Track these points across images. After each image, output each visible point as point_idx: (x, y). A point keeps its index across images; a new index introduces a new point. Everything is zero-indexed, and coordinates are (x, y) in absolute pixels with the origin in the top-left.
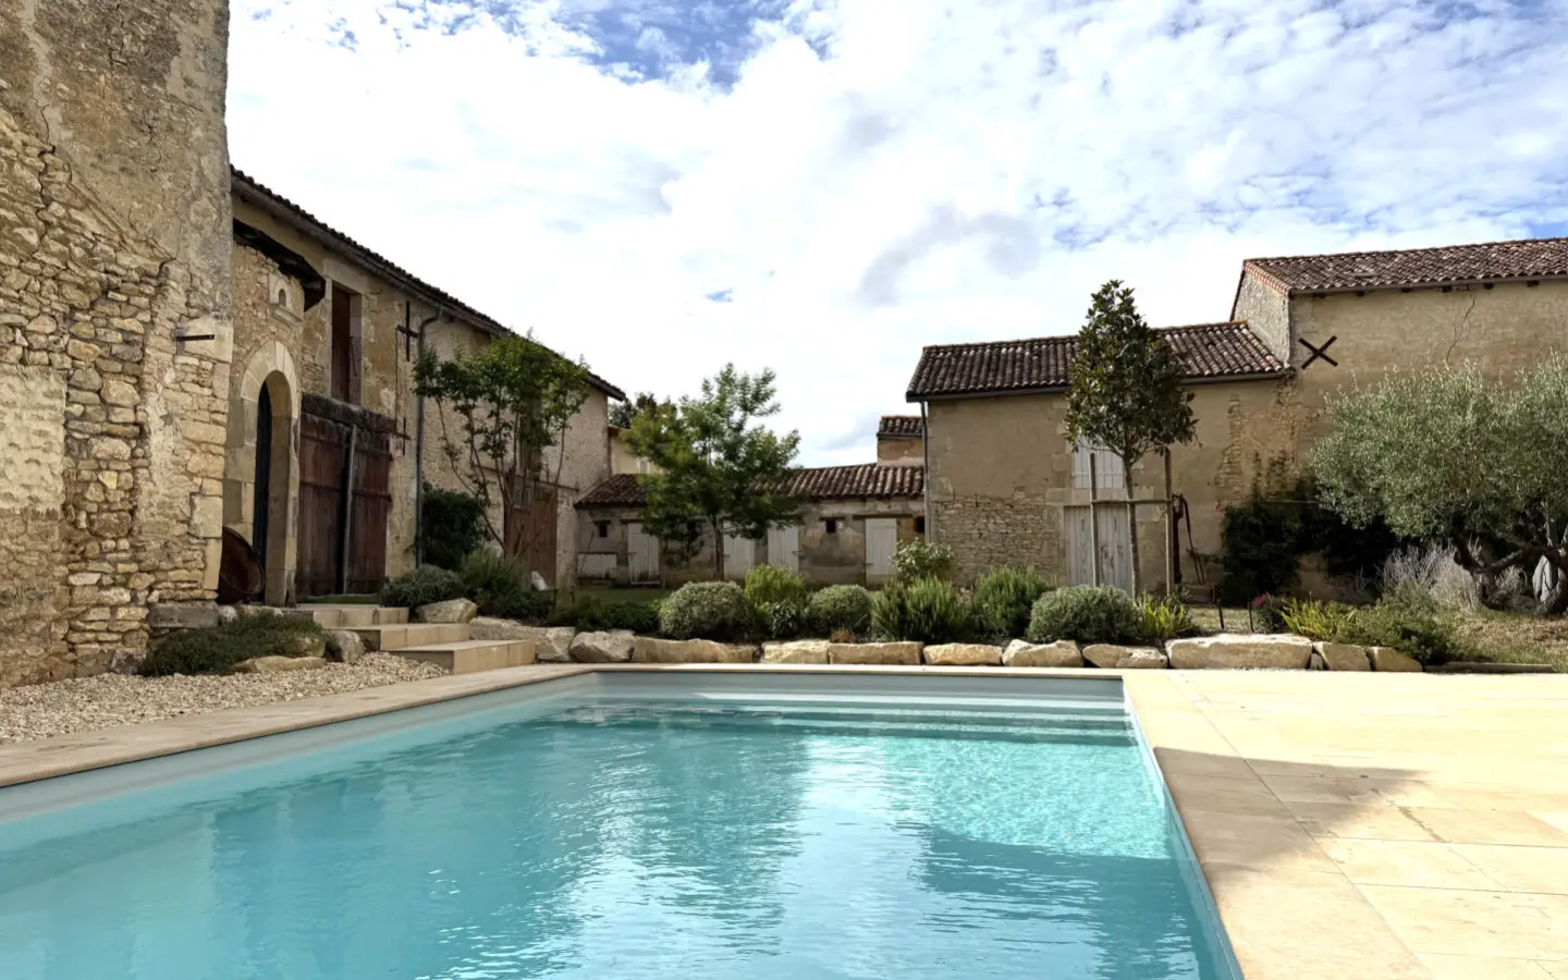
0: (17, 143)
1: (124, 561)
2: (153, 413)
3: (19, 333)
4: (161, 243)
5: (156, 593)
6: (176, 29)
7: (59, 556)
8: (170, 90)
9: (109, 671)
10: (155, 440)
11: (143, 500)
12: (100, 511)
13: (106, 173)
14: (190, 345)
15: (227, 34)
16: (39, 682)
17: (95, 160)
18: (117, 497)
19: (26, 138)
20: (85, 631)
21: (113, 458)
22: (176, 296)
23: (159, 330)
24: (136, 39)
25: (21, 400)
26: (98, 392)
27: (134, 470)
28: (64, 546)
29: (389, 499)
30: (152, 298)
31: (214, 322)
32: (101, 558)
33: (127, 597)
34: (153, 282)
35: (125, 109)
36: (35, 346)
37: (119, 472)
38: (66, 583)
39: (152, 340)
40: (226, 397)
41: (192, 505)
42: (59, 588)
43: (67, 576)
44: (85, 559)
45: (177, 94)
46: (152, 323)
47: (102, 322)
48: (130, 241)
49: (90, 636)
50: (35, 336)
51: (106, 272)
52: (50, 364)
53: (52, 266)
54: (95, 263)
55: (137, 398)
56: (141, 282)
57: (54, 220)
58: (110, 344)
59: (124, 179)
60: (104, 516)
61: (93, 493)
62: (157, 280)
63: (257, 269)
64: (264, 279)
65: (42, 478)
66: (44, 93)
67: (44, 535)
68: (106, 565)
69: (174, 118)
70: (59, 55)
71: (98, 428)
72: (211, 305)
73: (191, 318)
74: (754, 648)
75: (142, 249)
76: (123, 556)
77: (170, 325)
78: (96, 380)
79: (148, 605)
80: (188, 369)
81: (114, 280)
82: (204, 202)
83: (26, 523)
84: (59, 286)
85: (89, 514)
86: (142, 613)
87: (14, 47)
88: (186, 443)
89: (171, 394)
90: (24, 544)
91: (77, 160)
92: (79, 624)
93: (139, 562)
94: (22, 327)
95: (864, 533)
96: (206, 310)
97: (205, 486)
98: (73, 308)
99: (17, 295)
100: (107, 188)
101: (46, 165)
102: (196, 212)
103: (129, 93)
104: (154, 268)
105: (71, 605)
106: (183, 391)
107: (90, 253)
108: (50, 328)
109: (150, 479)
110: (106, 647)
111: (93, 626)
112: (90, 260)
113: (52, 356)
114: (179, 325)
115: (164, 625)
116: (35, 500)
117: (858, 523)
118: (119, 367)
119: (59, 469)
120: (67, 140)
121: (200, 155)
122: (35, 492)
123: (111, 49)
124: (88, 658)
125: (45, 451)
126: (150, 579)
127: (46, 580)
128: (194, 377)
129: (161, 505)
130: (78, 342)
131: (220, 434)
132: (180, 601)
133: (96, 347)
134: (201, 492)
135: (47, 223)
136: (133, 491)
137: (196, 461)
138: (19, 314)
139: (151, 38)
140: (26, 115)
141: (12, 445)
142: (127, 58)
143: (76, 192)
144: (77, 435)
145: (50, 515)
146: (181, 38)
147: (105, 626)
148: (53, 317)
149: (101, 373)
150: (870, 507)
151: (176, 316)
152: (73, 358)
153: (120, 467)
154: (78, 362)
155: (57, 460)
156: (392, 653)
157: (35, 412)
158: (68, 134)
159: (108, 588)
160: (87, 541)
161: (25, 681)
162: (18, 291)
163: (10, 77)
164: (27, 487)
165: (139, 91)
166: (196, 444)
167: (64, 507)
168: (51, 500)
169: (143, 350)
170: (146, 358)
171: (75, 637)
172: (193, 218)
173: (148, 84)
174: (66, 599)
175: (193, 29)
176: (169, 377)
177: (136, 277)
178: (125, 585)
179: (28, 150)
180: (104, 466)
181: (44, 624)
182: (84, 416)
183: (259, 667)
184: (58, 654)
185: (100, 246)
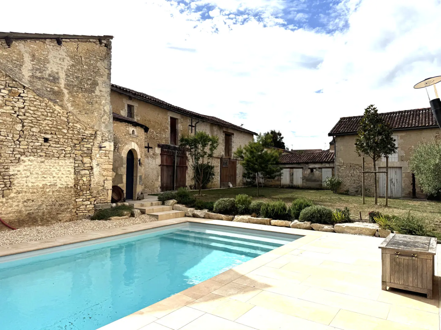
0: (61, 112)
1: (88, 196)
2: (94, 164)
3: (63, 151)
4: (95, 127)
5: (96, 202)
6: (98, 80)
7: (73, 196)
8: (96, 94)
9: (85, 218)
10: (95, 170)
11: (92, 182)
12: (82, 185)
13: (82, 115)
14: (103, 149)
15: (110, 78)
16: (70, 221)
17: (79, 112)
18: (86, 182)
19: (63, 111)
20: (80, 210)
21: (85, 174)
22: (99, 138)
23: (95, 146)
24: (87, 84)
25: (64, 164)
26: (82, 161)
27: (90, 176)
28: (74, 193)
29: (187, 167)
30: (93, 139)
31: (109, 142)
32: (83, 195)
33: (89, 203)
34: (94, 136)
35: (86, 100)
36: (67, 153)
37: (87, 177)
38: (75, 201)
39: (93, 148)
40: (112, 158)
41: (104, 182)
42: (73, 202)
43: (75, 200)
44: (79, 195)
45: (98, 94)
46: (94, 145)
47: (82, 146)
48: (88, 128)
49: (80, 211)
50: (67, 151)
51: (83, 135)
52: (71, 156)
53: (70, 136)
54: (80, 134)
55: (91, 161)
56: (91, 136)
57: (70, 127)
58: (84, 151)
59: (86, 115)
60: (83, 187)
61: (81, 182)
62: (95, 135)
63: (125, 127)
64: (128, 129)
65: (69, 180)
66: (67, 101)
67: (70, 191)
68: (84, 197)
69: (97, 100)
70: (70, 92)
71: (82, 168)
72: (108, 139)
73: (103, 142)
74: (233, 217)
75: (91, 129)
76: (88, 194)
77: (98, 145)
78: (81, 158)
79: (94, 204)
80: (102, 154)
81: (84, 137)
82: (105, 117)
83: (66, 189)
84: (72, 140)
85: (80, 186)
86: (93, 206)
87: (60, 93)
88: (103, 169)
89: (98, 159)
90: (66, 194)
91: (75, 113)
92: (78, 209)
93: (92, 196)
94: (64, 150)
95: (322, 173)
96: (106, 140)
97: (107, 178)
98: (75, 144)
99: (62, 143)
100: (82, 118)
101: (68, 116)
102: (103, 119)
103: (86, 97)
104: (94, 133)
105: (77, 205)
106: (101, 158)
107: (79, 132)
108: (70, 149)
109: (94, 178)
110: (84, 214)
111: (81, 209)
112: (79, 133)
113: (71, 155)
114: (100, 144)
115: (98, 208)
116: (68, 185)
117: (320, 170)
118: (86, 155)
119: (73, 178)
120: (73, 110)
121: (104, 106)
122: (68, 183)
123: (82, 88)
124: (80, 216)
125: (70, 174)
126: (95, 199)
127: (70, 201)
128: (104, 155)
129: (97, 183)
130: (76, 151)
131: (111, 167)
132: (101, 203)
133: (81, 152)
134: (106, 180)
136: (90, 181)
137: (105, 173)
138: (63, 147)
139: (91, 83)
140: (63, 106)
141: (62, 174)
142: (85, 89)
143: (74, 120)
144: (77, 170)
145: (71, 187)
146: (99, 82)
147: (84, 209)
148: (71, 147)
149: (82, 157)
150: (323, 165)
151: (99, 142)
152: (76, 154)
153: (87, 176)
154: (77, 155)
155: (73, 176)
156: (148, 215)
157: (67, 167)
158: (73, 108)
159: (85, 201)
160: (80, 192)
161: (66, 221)
162: (63, 143)
163: (59, 99)
164: (66, 182)
165: (89, 96)
166: (105, 169)
167: (75, 186)
168: (71, 183)
169: (91, 151)
170: (92, 152)
171: (77, 212)
172: (102, 121)
173: (91, 94)
174: (75, 204)
175: (102, 79)
176: (98, 156)
177: (89, 135)
178: (89, 200)
179: (64, 113)
180: (83, 176)
181: (70, 210)
182: (78, 166)
183: (112, 219)
184: (74, 215)
185: (81, 130)
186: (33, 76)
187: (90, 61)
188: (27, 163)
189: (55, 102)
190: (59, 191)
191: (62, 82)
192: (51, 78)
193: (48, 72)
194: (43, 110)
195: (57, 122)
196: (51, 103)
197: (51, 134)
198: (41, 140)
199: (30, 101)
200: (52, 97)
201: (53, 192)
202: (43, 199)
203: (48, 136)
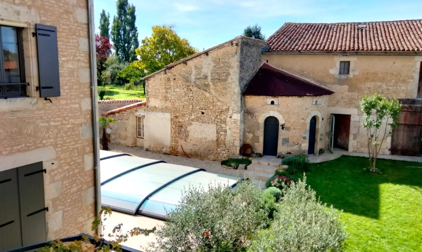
2: (227, 128)
3: (211, 119)
4: (228, 104)
5: (228, 153)
8: (229, 81)
10: (228, 132)
11: (226, 140)
12: (221, 141)
13: (220, 97)
16: (214, 161)
17: (218, 95)
18: (223, 139)
19: (210, 95)
21: (222, 134)
22: (231, 111)
24: (223, 76)
25: (211, 127)
26: (220, 126)
27: (225, 136)
28: (216, 145)
30: (227, 112)
31: (237, 114)
32: (221, 147)
35: (222, 87)
36: (213, 121)
37: (223, 136)
38: (217, 149)
39: (227, 118)
40: (239, 125)
41: (234, 141)
44: (219, 147)
46: (227, 116)
47: (221, 116)
48: (224, 105)
49: (220, 156)
50: (213, 119)
52: (215, 123)
53: (214, 110)
55: (226, 126)
58: (222, 119)
59: (223, 97)
61: (220, 139)
62: (228, 109)
63: (263, 99)
64: (265, 100)
65: (214, 137)
66: (212, 89)
67: (214, 143)
69: (230, 85)
70: (213, 83)
72: (236, 112)
73: (233, 114)
75: (226, 105)
76: (224, 147)
77: (230, 116)
81: (222, 111)
82: (235, 96)
83: (212, 142)
84: (215, 113)
85: (219, 141)
86: (227, 155)
87: (208, 85)
88: (233, 132)
89: (230, 125)
90: (212, 144)
91: (216, 96)
93: (226, 148)
98: (217, 115)
100: (221, 99)
101: (213, 98)
102: (233, 98)
105: (218, 152)
106: (232, 125)
109: (227, 137)
110: (222, 159)
112: (219, 108)
115: (230, 157)
118: (223, 122)
119: (216, 136)
120: (215, 94)
121: (234, 89)
123: (220, 79)
124: (219, 159)
125: (214, 133)
126: (228, 151)
127: (214, 149)
128: (234, 123)
129: (229, 141)
130: (218, 119)
131: (239, 131)
132: (232, 154)
133: (220, 120)
134: (235, 139)
135: (214, 106)
137: (234, 135)
138: (211, 117)
139: (226, 75)
140: (210, 93)
141: (210, 133)
142: (222, 80)
144: (218, 131)
145: (215, 141)
146: (231, 72)
147: (222, 156)
148: (215, 117)
149: (221, 123)
151: (231, 114)
154: (218, 122)
155: (216, 134)
157: (213, 129)
159: (222, 151)
160: (219, 145)
161: (212, 160)
162: (210, 114)
163: (208, 88)
164: (212, 138)
165: (224, 84)
166: (235, 133)
167: (217, 140)
168: (215, 139)
170: (226, 121)
173: (225, 82)
175: (233, 70)
176: (230, 123)
177: (225, 110)
178: (224, 151)
179: (211, 97)
181: (213, 154)
182: (219, 129)
184: (216, 158)
185: (220, 106)
186: (196, 78)
187: (225, 60)
188: (194, 125)
189: (206, 91)
190: (208, 142)
191: (209, 78)
192: (204, 77)
193: (202, 74)
194: (201, 97)
195: (207, 102)
196: (204, 92)
197: (205, 109)
198: (200, 113)
199: (195, 92)
200: (205, 88)
201: (206, 142)
202: (201, 145)
203: (204, 111)
